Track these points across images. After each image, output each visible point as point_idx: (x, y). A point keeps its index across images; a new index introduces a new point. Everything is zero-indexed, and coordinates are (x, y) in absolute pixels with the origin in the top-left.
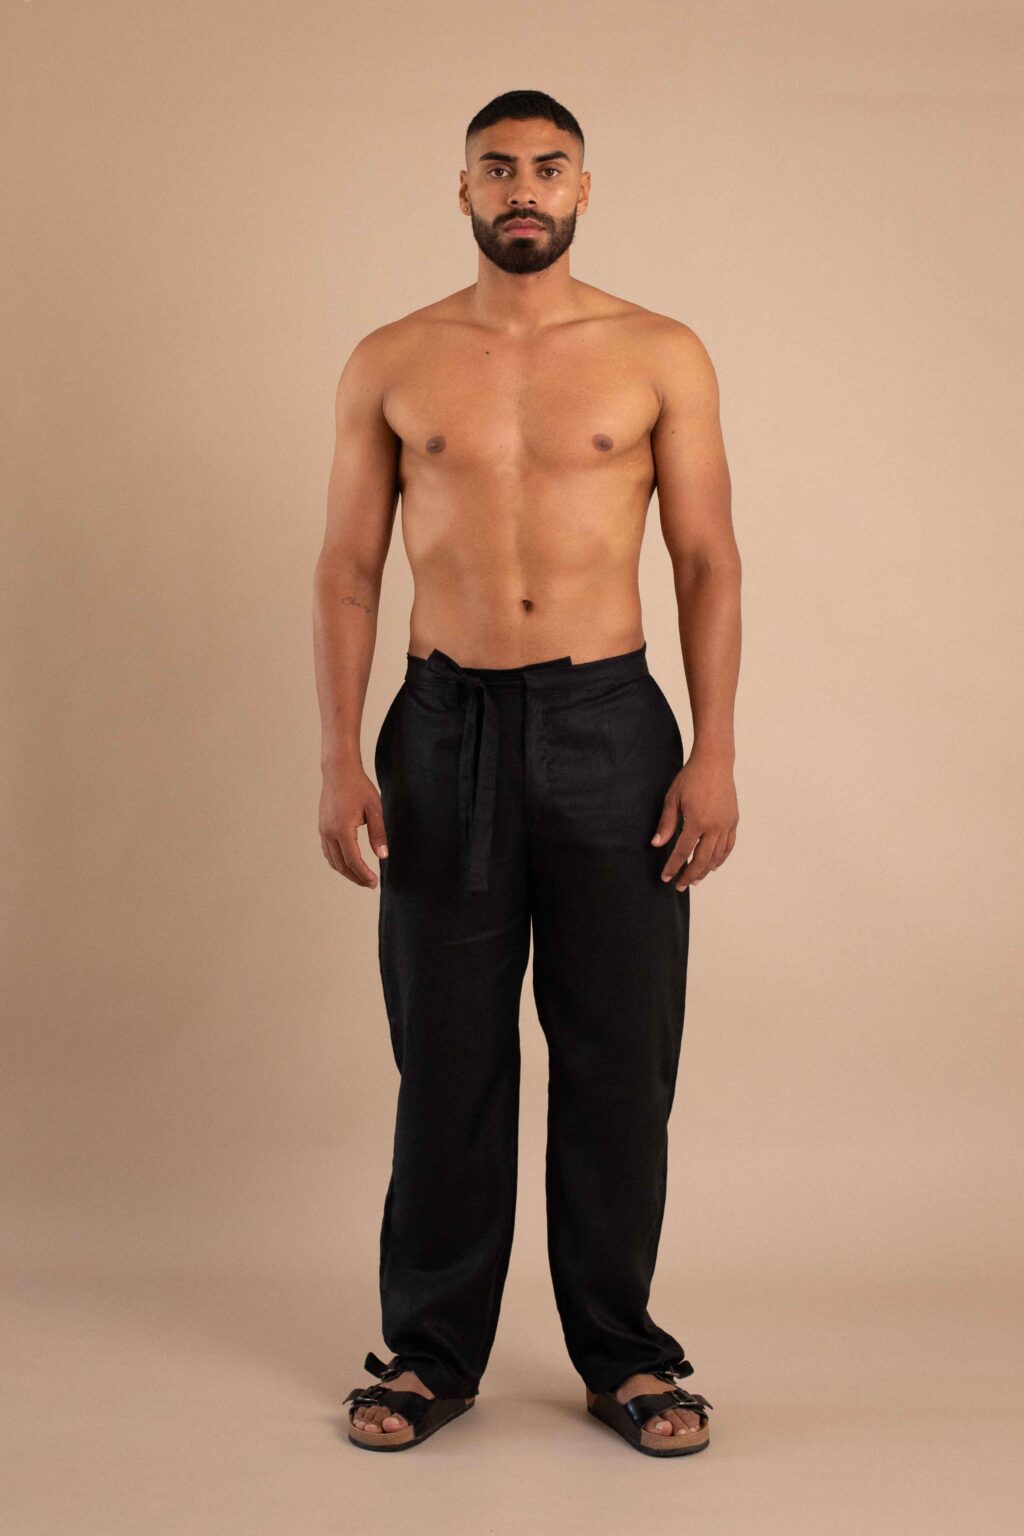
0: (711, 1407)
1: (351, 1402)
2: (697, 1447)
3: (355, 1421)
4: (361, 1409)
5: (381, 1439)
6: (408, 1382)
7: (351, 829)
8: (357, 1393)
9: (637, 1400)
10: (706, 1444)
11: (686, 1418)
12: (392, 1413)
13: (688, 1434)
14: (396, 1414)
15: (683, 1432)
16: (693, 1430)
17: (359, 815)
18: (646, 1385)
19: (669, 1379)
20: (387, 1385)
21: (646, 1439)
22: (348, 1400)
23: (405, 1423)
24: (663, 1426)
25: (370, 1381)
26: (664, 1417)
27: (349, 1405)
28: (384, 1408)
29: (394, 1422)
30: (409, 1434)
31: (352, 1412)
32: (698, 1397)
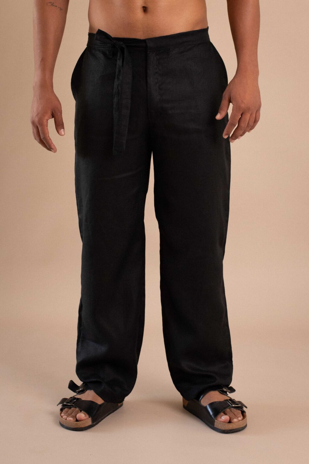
0: (246, 407)
1: (62, 405)
2: (242, 427)
3: (62, 415)
4: (66, 409)
5: (75, 424)
6: (90, 396)
7: (45, 121)
8: (64, 400)
9: (211, 405)
10: (246, 426)
11: (235, 413)
12: (81, 411)
13: (237, 421)
14: (82, 412)
15: (235, 420)
16: (240, 419)
17: (49, 114)
18: (215, 396)
19: (224, 393)
20: (78, 396)
21: (217, 424)
22: (59, 404)
23: (88, 416)
24: (224, 418)
25: (70, 394)
26: (225, 414)
27: (60, 406)
28: (77, 409)
29: (82, 415)
30: (89, 422)
31: (62, 410)
32: (240, 402)
